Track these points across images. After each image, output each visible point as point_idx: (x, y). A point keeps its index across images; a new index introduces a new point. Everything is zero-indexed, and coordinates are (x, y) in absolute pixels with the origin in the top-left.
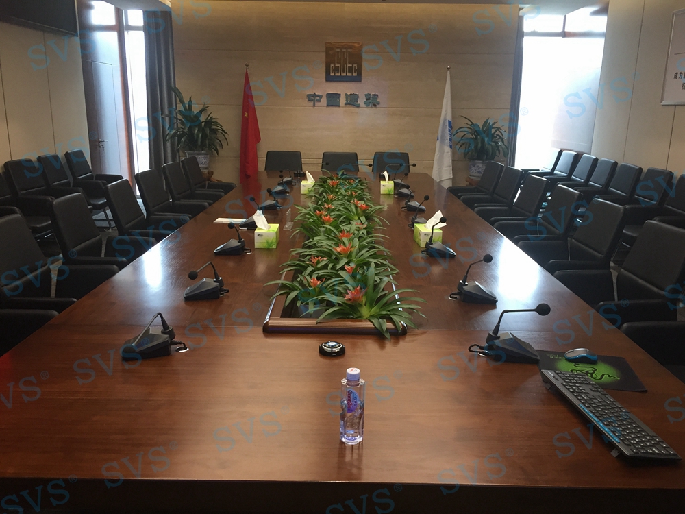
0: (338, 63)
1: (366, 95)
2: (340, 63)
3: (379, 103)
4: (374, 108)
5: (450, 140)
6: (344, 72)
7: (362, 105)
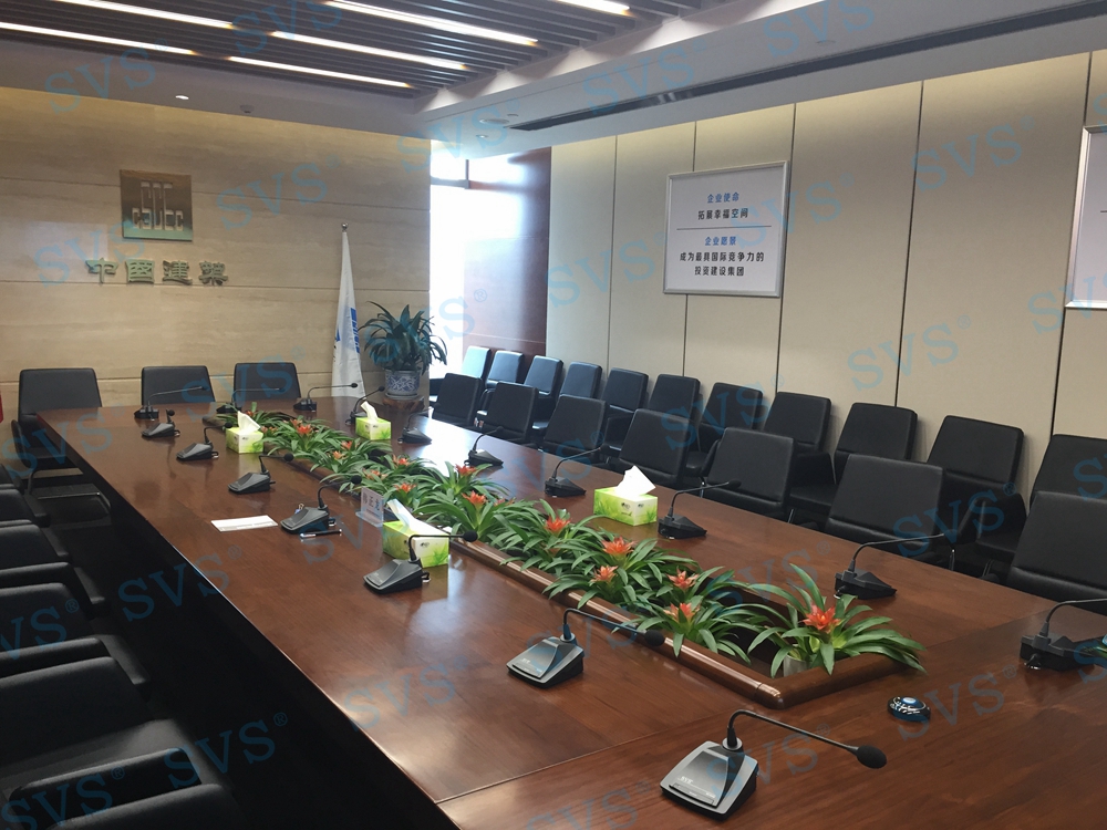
0: (146, 207)
1: (202, 266)
2: (151, 209)
3: (225, 279)
4: (217, 287)
5: (356, 339)
6: (158, 224)
7: (196, 281)
